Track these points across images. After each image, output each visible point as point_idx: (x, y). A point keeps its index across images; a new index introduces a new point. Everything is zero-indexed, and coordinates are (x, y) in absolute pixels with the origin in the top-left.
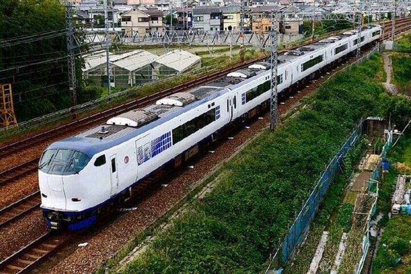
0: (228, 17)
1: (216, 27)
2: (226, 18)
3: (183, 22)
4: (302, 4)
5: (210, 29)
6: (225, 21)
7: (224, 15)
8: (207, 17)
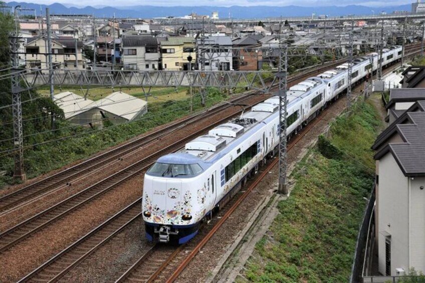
0: (168, 51)
1: (153, 63)
2: (165, 51)
3: (105, 55)
4: (253, 33)
5: (145, 66)
6: (164, 55)
7: (164, 48)
8: (141, 50)
